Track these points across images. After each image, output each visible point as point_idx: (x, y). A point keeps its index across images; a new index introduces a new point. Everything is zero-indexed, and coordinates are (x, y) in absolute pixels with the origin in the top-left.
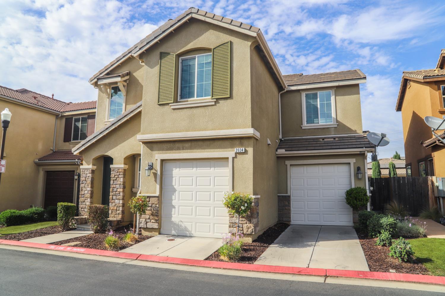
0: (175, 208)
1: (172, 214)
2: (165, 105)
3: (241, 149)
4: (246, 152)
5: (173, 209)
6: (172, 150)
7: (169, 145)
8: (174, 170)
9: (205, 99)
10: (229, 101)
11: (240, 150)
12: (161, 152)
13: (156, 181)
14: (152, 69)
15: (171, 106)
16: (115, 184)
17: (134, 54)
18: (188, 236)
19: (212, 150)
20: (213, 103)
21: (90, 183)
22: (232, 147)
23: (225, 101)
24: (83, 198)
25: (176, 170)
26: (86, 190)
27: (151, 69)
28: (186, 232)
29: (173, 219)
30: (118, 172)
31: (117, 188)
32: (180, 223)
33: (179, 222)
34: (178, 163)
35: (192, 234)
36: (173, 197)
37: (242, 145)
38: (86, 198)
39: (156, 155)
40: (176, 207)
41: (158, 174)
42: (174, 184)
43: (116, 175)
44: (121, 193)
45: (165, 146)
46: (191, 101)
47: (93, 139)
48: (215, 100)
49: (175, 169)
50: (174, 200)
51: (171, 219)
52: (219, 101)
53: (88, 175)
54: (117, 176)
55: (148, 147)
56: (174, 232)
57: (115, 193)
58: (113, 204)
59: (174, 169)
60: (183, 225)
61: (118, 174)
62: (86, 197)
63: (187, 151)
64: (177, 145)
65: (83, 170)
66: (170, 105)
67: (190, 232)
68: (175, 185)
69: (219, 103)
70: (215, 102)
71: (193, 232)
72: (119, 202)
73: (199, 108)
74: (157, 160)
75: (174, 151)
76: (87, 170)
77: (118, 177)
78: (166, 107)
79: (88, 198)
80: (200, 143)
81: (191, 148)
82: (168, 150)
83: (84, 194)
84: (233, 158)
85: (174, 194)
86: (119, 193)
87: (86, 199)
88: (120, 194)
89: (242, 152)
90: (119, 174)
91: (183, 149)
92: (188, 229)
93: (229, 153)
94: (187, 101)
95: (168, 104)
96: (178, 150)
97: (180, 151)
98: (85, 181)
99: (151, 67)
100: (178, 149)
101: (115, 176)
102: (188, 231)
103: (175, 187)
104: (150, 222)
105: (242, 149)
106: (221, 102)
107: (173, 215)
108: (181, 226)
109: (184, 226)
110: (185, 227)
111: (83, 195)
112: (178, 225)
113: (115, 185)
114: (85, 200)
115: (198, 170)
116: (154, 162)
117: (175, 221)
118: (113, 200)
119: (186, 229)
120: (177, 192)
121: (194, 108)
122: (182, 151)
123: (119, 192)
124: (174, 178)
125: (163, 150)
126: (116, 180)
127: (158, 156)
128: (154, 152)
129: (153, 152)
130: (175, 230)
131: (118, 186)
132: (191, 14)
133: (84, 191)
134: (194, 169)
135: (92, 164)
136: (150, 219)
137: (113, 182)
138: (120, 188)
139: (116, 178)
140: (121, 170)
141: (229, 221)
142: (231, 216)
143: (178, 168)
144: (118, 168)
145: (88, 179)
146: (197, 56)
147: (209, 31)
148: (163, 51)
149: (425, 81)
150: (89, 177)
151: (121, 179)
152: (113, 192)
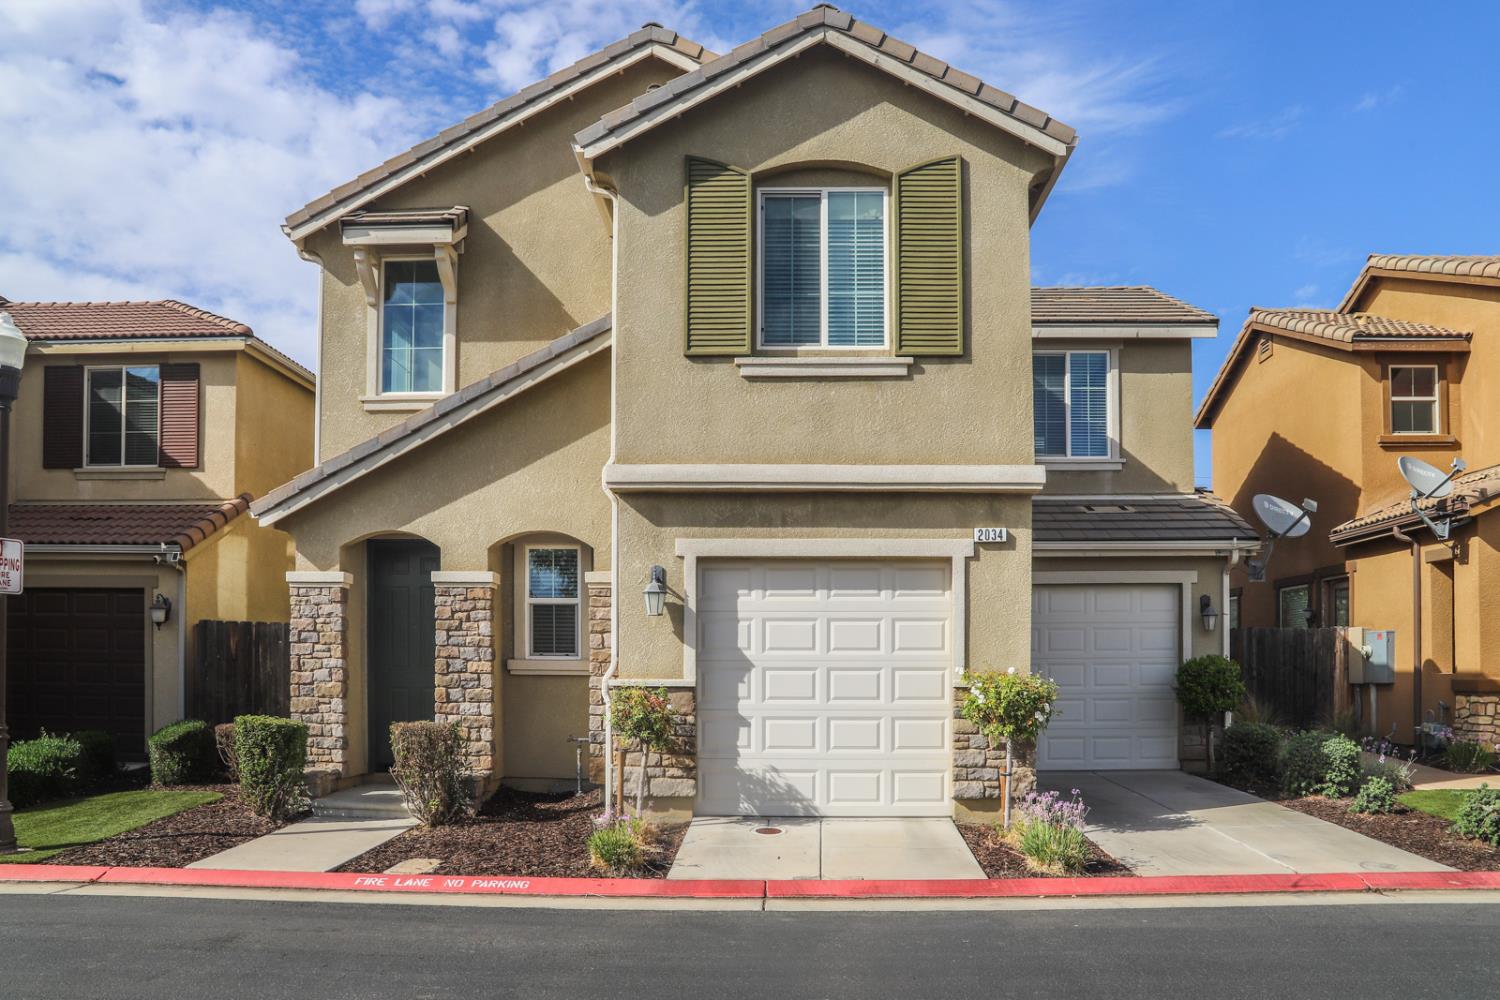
0: (748, 725)
1: (737, 746)
2: (716, 360)
3: (994, 532)
4: (1010, 543)
5: (743, 731)
6: (741, 526)
7: (726, 508)
8: (745, 595)
9: (860, 351)
10: (957, 368)
11: (992, 535)
12: (696, 529)
13: (680, 634)
14: (651, 218)
15: (739, 366)
16: (458, 645)
17: (584, 147)
18: (801, 814)
19: (892, 531)
20: (903, 371)
21: (339, 641)
22: (964, 522)
23: (945, 366)
24: (307, 698)
25: (749, 595)
26: (318, 665)
27: (646, 218)
28: (793, 804)
29: (743, 764)
30: (466, 600)
31: (467, 660)
32: (768, 776)
33: (765, 771)
34: (757, 573)
35: (815, 809)
36: (742, 689)
37: (995, 518)
38: (323, 696)
39: (676, 540)
40: (753, 722)
41: (691, 610)
42: (742, 643)
43: (457, 611)
44: (482, 677)
45: (712, 509)
46: (807, 354)
47: (354, 468)
48: (910, 360)
49: (746, 592)
50: (744, 698)
51: (736, 764)
52: (924, 366)
53: (326, 609)
54: (465, 614)
55: (639, 511)
56: (746, 805)
57: (456, 676)
58: (450, 717)
59: (740, 592)
60: (781, 782)
61: (468, 605)
62: (323, 691)
63: (798, 530)
64: (760, 508)
65: (299, 588)
66: (737, 361)
67: (805, 803)
68: (749, 648)
69: (922, 372)
70: (909, 366)
71: (817, 803)
72: (476, 710)
73: (850, 384)
74: (682, 558)
75: (748, 529)
76: (317, 591)
77: (468, 619)
78: (721, 370)
79: (331, 697)
80: (849, 505)
81: (813, 521)
82: (720, 523)
83: (312, 683)
84: (968, 560)
85: (746, 679)
86: (475, 676)
87: (321, 700)
88: (479, 679)
89: (998, 540)
90: (472, 606)
91: (784, 524)
92: (798, 792)
93: (955, 544)
94: (794, 354)
95: (729, 357)
96: (762, 526)
97: (773, 530)
98: (315, 630)
99: (652, 208)
100: (766, 522)
101: (453, 613)
102: (801, 801)
103: (746, 653)
104: (664, 776)
105: (998, 530)
106: (930, 368)
107: (740, 750)
108: (773, 784)
109: (783, 785)
110: (790, 787)
111: (305, 684)
112: (761, 782)
113: (456, 649)
114: (319, 703)
115: (835, 595)
116: (669, 565)
117: (751, 770)
118: (451, 704)
119: (791, 793)
120: (753, 671)
121: (830, 381)
122: (780, 529)
123: (476, 672)
124: (742, 626)
125: (704, 523)
126: (459, 628)
127: (686, 546)
128: (667, 531)
129: (663, 529)
130: (749, 799)
131: (469, 652)
132: (822, 29)
133: (312, 670)
134: (820, 594)
135: (338, 566)
136: (661, 765)
137: (445, 638)
138: (480, 660)
139: (457, 623)
140: (479, 593)
141: (955, 760)
142: (960, 744)
143: (757, 588)
144: (469, 586)
145: (324, 623)
146: (825, 191)
147: (878, 107)
148: (696, 152)
149: (1356, 348)
150: (329, 615)
151: (482, 624)
152: (448, 673)
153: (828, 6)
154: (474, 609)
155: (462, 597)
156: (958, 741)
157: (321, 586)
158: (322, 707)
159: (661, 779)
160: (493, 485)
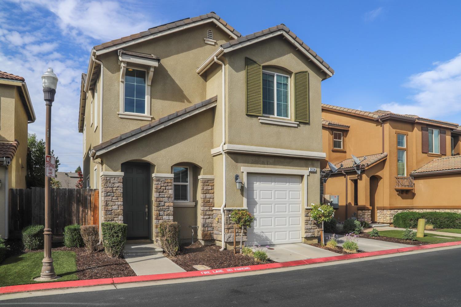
0: (256, 220)
1: (253, 226)
2: (253, 117)
3: (313, 169)
5: (255, 222)
6: (257, 164)
7: (254, 159)
8: (255, 183)
9: (284, 119)
10: (307, 126)
11: (313, 170)
12: (246, 164)
13: (242, 194)
15: (259, 119)
17: (224, 49)
18: (269, 244)
19: (292, 167)
20: (296, 126)
22: (307, 166)
23: (305, 125)
24: (110, 216)
25: (256, 183)
26: (114, 204)
27: (236, 73)
28: (267, 241)
29: (255, 231)
31: (165, 202)
32: (261, 234)
33: (261, 233)
34: (258, 177)
35: (272, 242)
36: (255, 210)
37: (313, 166)
39: (242, 167)
40: (257, 219)
41: (245, 187)
42: (255, 197)
44: (170, 208)
45: (250, 159)
46: (272, 118)
48: (298, 123)
49: (256, 182)
50: (255, 212)
51: (254, 231)
52: (300, 125)
53: (117, 185)
54: (165, 187)
55: (232, 158)
56: (256, 242)
57: (162, 207)
58: (160, 221)
59: (254, 183)
60: (264, 236)
61: (166, 184)
62: (116, 213)
63: (271, 166)
64: (262, 159)
66: (259, 118)
67: (270, 241)
68: (256, 198)
69: (300, 126)
70: (298, 124)
71: (272, 241)
72: (168, 218)
73: (285, 127)
74: (243, 172)
75: (259, 165)
77: (165, 189)
78: (255, 119)
79: (119, 215)
80: (282, 160)
81: (274, 164)
82: (252, 163)
83: (112, 210)
84: (308, 175)
85: (256, 207)
86: (168, 207)
87: (115, 216)
89: (314, 171)
91: (267, 164)
92: (268, 238)
93: (305, 171)
94: (269, 117)
95: (257, 116)
96: (262, 164)
97: (265, 165)
98: (113, 192)
99: (237, 70)
100: (263, 163)
101: (161, 187)
102: (268, 240)
103: (256, 200)
104: (239, 235)
105: (314, 168)
106: (302, 125)
107: (255, 227)
108: (262, 236)
109: (265, 236)
110: (266, 237)
111: (109, 211)
112: (259, 236)
113: (162, 198)
115: (277, 184)
116: (239, 174)
117: (257, 233)
118: (161, 217)
119: (267, 239)
120: (257, 205)
121: (280, 126)
122: (267, 165)
124: (255, 192)
125: (248, 163)
126: (163, 192)
127: (245, 169)
128: (239, 164)
129: (238, 164)
130: (256, 241)
131: (166, 199)
132: (282, 30)
133: (112, 206)
134: (273, 183)
135: (120, 170)
136: (238, 233)
137: (158, 195)
138: (169, 202)
139: (162, 190)
140: (169, 181)
141: (306, 227)
142: (307, 223)
143: (259, 182)
144: (166, 178)
145: (116, 190)
146: (276, 74)
147: (290, 54)
148: (248, 56)
149: (329, 127)
150: (118, 187)
151: (170, 191)
152: (159, 206)
153: (284, 25)
154: (168, 186)
155: (164, 182)
156: (306, 223)
157: (115, 177)
158: (116, 219)
159: (238, 236)
160: (172, 146)
